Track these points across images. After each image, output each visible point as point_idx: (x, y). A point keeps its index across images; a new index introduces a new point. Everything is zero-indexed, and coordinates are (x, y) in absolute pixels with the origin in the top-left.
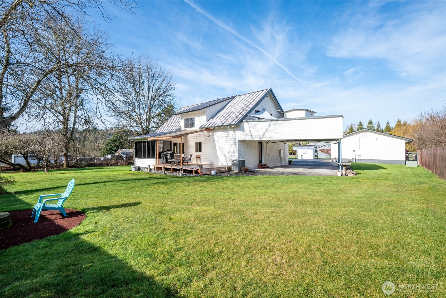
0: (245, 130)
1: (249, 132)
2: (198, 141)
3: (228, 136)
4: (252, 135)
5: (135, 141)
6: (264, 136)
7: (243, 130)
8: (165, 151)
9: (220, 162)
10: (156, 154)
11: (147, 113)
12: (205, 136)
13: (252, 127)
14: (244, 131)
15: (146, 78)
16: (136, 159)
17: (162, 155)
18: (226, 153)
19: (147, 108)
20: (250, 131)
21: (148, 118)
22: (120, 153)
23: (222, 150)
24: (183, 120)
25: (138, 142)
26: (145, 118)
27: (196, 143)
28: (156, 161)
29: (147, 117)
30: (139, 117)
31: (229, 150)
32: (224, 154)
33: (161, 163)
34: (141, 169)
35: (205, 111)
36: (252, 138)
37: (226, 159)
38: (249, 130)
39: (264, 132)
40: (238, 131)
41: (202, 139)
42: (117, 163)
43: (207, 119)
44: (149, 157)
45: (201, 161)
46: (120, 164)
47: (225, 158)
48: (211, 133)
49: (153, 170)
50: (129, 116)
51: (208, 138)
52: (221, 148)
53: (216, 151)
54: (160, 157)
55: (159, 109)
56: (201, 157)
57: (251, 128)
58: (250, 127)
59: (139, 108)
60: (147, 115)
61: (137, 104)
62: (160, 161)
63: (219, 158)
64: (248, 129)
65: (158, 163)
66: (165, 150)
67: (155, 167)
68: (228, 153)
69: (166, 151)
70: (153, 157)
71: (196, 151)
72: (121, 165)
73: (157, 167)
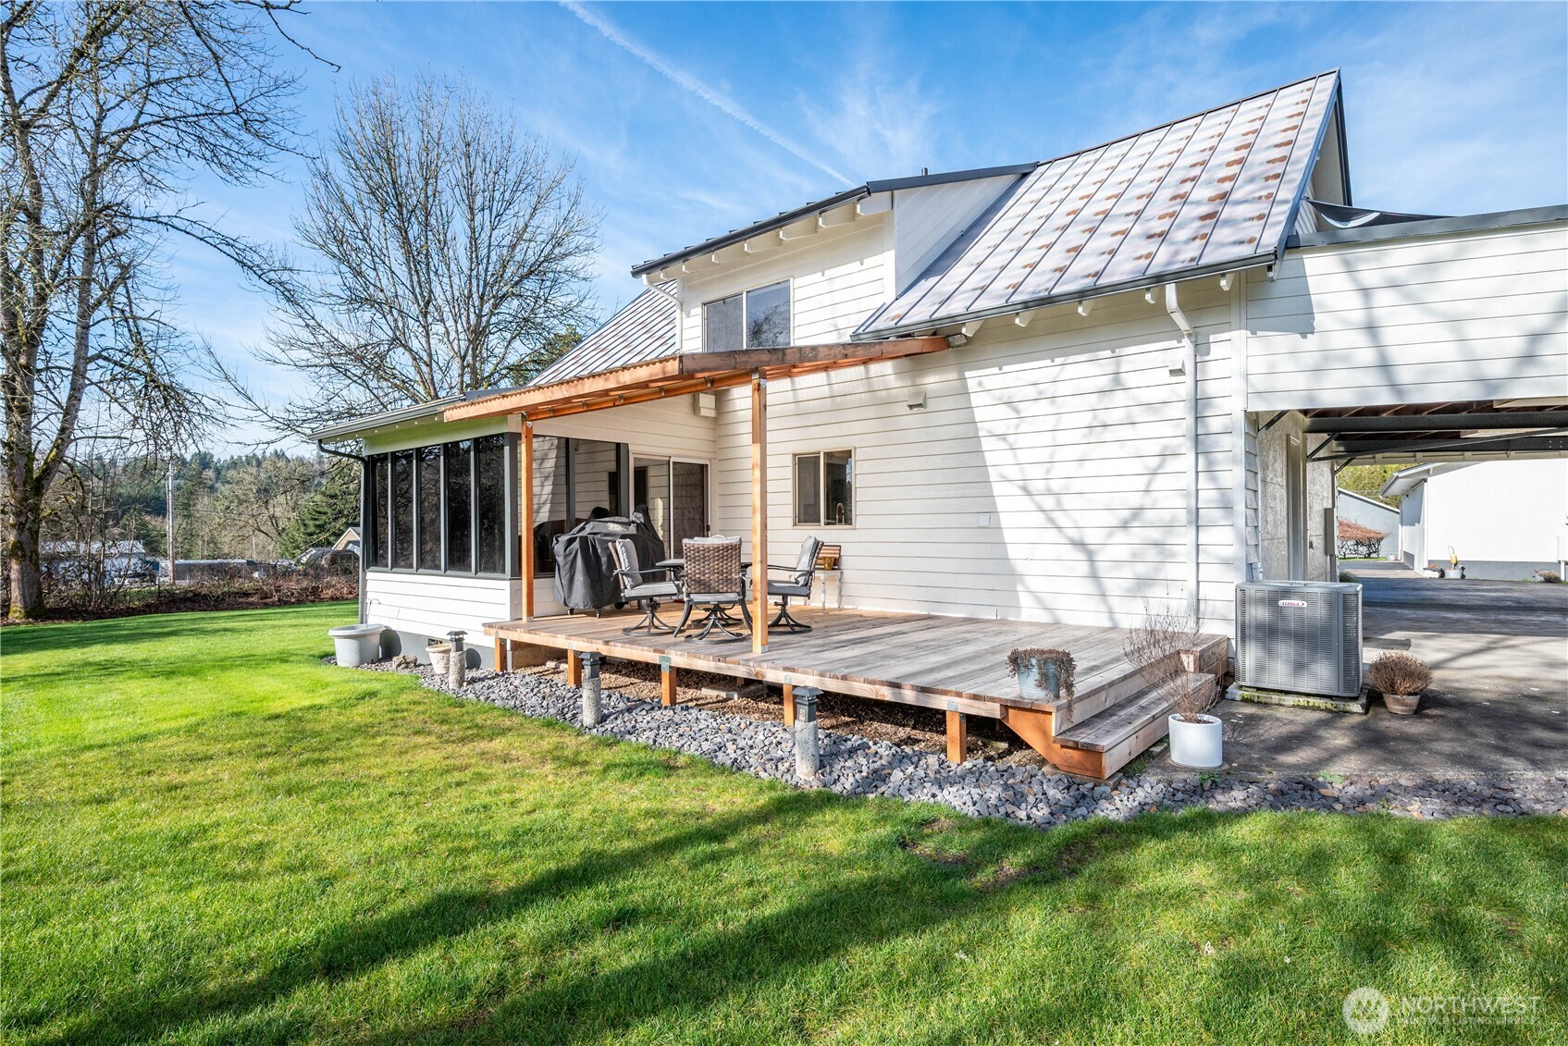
0: (1320, 320)
1: (1359, 339)
2: (823, 442)
3: (1117, 383)
4: (1397, 355)
5: (365, 454)
6: (1528, 358)
7: (1302, 322)
8: (579, 521)
9: (1025, 600)
10: (517, 541)
11: (463, 358)
12: (882, 402)
13: (1394, 285)
14: (1306, 329)
15: (457, 190)
16: (370, 575)
17: (558, 547)
18: (1094, 527)
19: (462, 336)
20: (1371, 328)
21: (467, 379)
22: (349, 542)
23: (1048, 502)
24: (697, 312)
25: (383, 458)
26: (456, 380)
27: (805, 464)
28: (515, 594)
29: (462, 375)
30: (425, 369)
31: (1135, 500)
32: (1073, 533)
33: (551, 608)
34: (407, 651)
35: (880, 219)
36: (1394, 387)
37: (1094, 576)
38: (1358, 316)
39: (1537, 323)
40: (1244, 333)
41: (857, 427)
42: (315, 591)
43: (898, 279)
44: (458, 560)
45: (848, 590)
46: (328, 593)
47: (1083, 568)
48: (933, 381)
49: (490, 665)
50: (378, 367)
51: (915, 419)
52: (1037, 486)
53: (993, 512)
54: (545, 564)
55: (517, 343)
56: (845, 562)
57: (1383, 298)
58: (1365, 292)
59: (426, 328)
60: (463, 368)
61: (414, 310)
62: (548, 592)
63: (1020, 567)
64: (1350, 304)
65: (530, 612)
66: (582, 511)
67: (502, 643)
68: (1125, 526)
69: (587, 521)
70: (490, 564)
71: (806, 514)
72: (334, 599)
73: (517, 646)
